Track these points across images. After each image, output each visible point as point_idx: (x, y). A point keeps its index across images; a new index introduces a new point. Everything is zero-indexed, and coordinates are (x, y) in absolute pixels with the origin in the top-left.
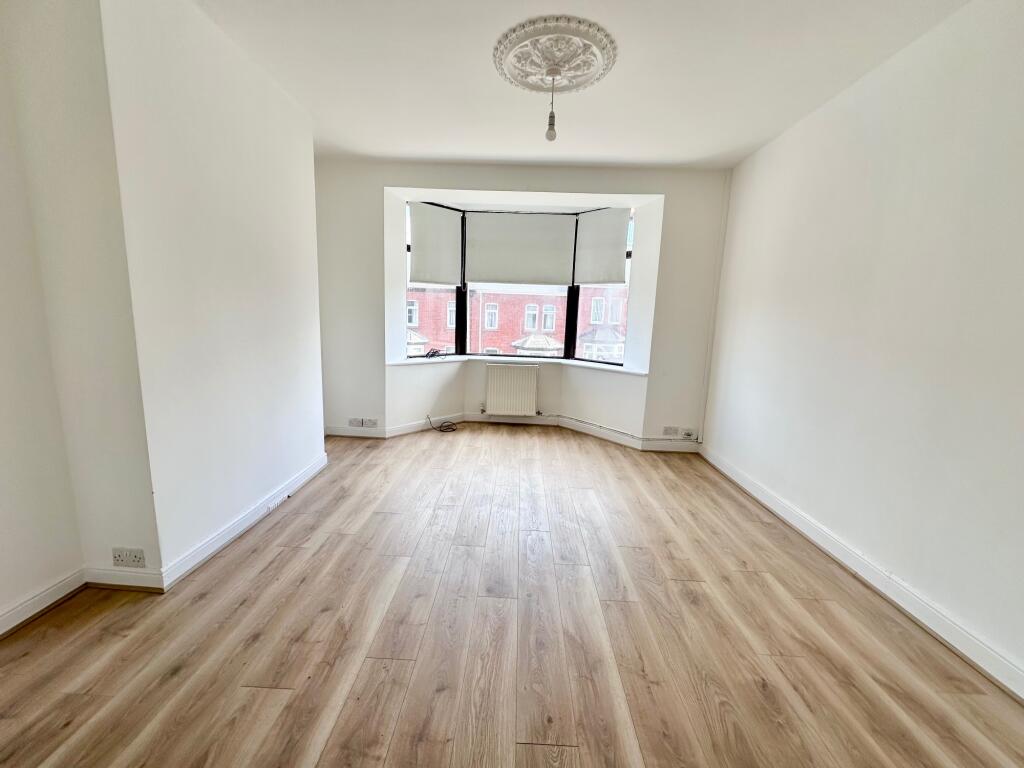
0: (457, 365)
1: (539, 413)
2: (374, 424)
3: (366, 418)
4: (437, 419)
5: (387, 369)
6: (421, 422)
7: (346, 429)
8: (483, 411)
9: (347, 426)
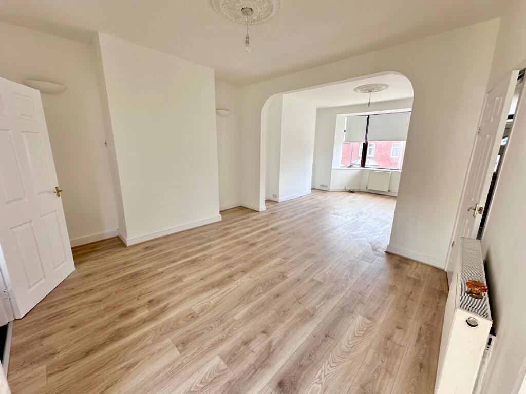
0: (359, 171)
1: (389, 191)
2: (327, 186)
3: (324, 184)
4: (348, 189)
5: (332, 170)
6: (343, 188)
7: (318, 187)
8: (367, 188)
9: (319, 186)
